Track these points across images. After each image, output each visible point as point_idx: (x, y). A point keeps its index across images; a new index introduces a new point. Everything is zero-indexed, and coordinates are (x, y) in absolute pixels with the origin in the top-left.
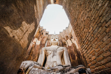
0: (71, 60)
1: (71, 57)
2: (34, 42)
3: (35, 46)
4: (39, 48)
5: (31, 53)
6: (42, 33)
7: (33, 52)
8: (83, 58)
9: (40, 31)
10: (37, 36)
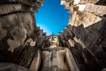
0: (78, 64)
1: (78, 61)
2: (27, 43)
3: (28, 47)
4: (34, 50)
5: (22, 56)
6: (39, 34)
7: (24, 54)
8: (96, 59)
9: (36, 31)
10: (32, 36)
